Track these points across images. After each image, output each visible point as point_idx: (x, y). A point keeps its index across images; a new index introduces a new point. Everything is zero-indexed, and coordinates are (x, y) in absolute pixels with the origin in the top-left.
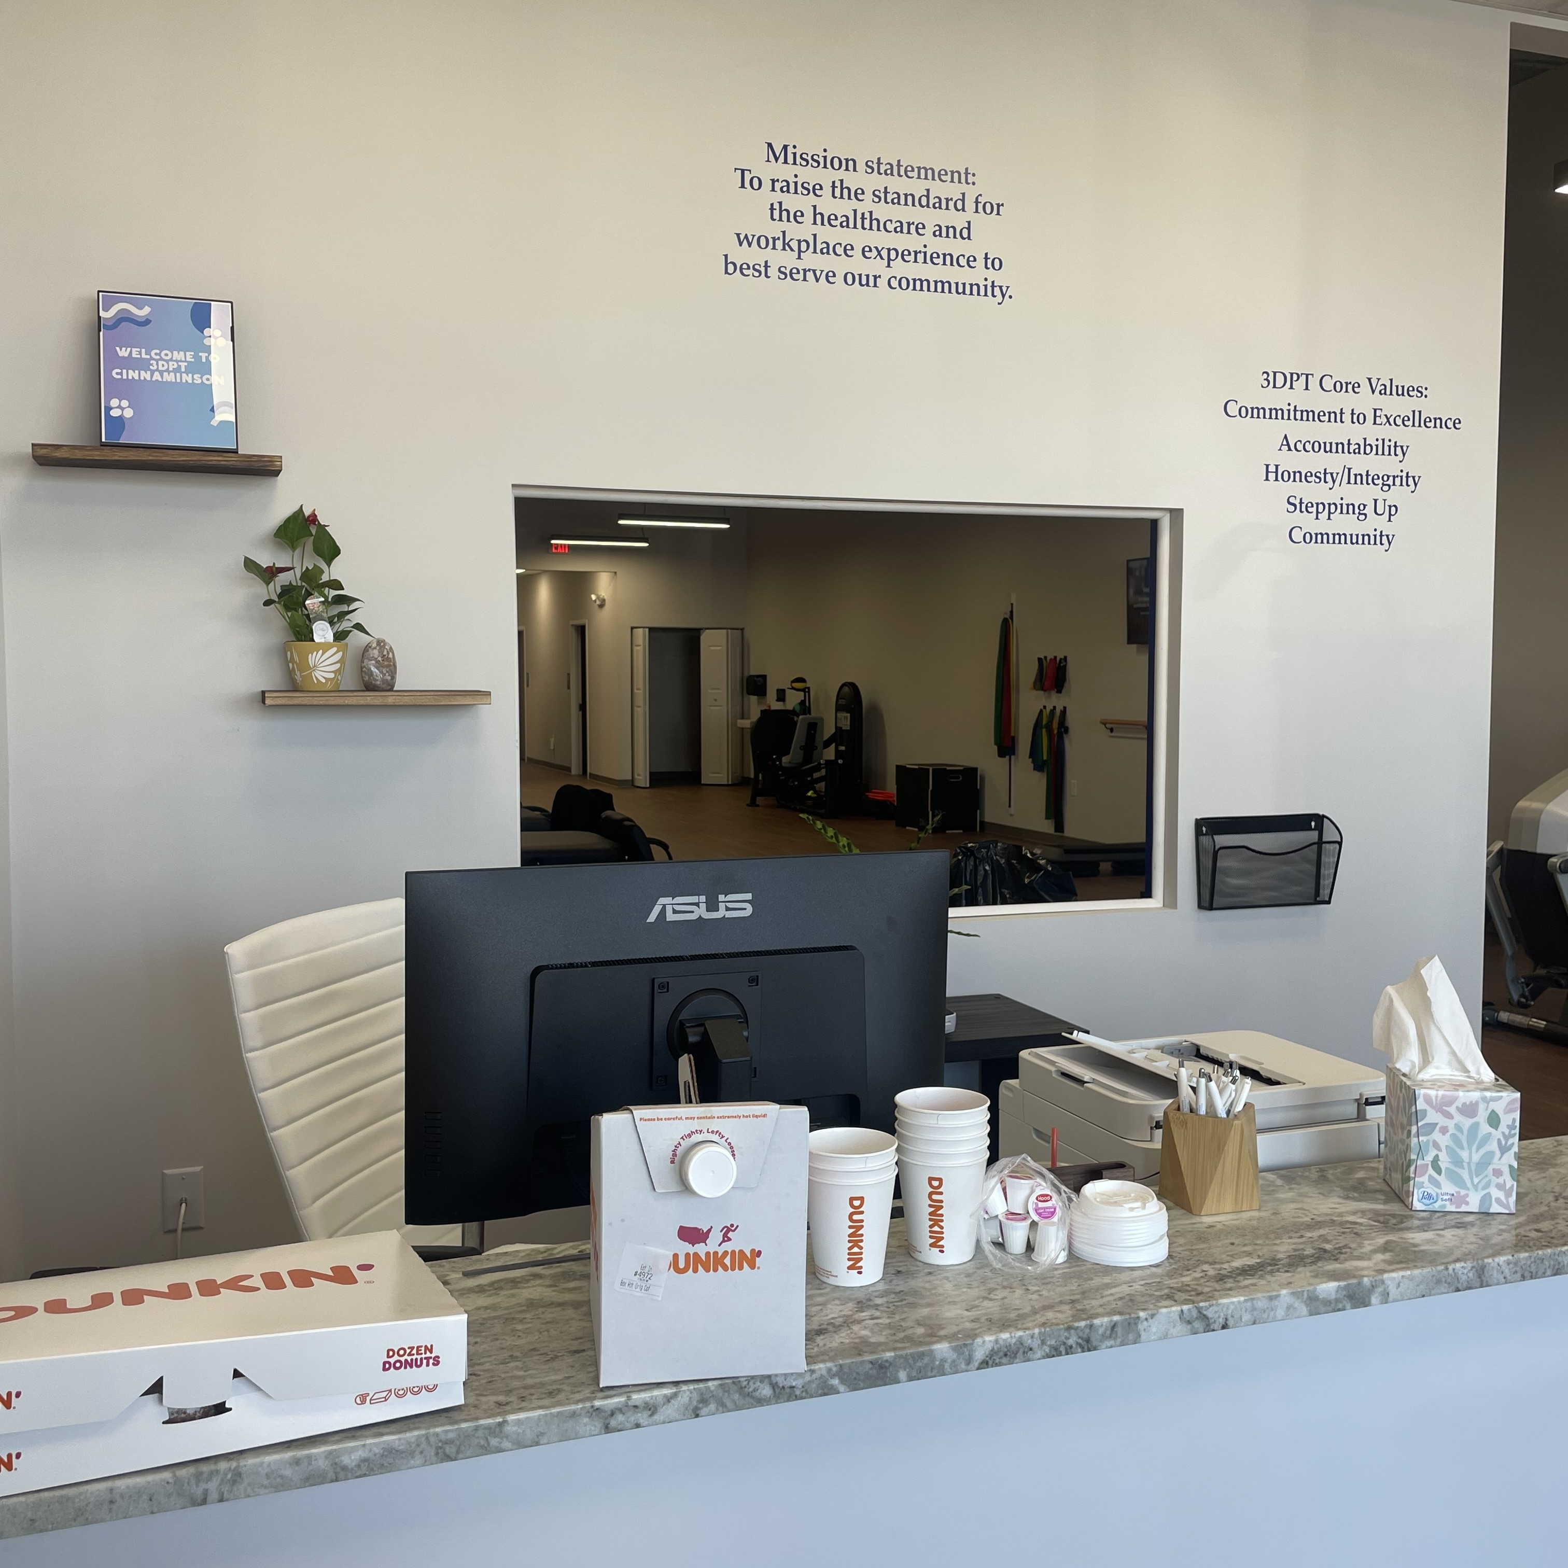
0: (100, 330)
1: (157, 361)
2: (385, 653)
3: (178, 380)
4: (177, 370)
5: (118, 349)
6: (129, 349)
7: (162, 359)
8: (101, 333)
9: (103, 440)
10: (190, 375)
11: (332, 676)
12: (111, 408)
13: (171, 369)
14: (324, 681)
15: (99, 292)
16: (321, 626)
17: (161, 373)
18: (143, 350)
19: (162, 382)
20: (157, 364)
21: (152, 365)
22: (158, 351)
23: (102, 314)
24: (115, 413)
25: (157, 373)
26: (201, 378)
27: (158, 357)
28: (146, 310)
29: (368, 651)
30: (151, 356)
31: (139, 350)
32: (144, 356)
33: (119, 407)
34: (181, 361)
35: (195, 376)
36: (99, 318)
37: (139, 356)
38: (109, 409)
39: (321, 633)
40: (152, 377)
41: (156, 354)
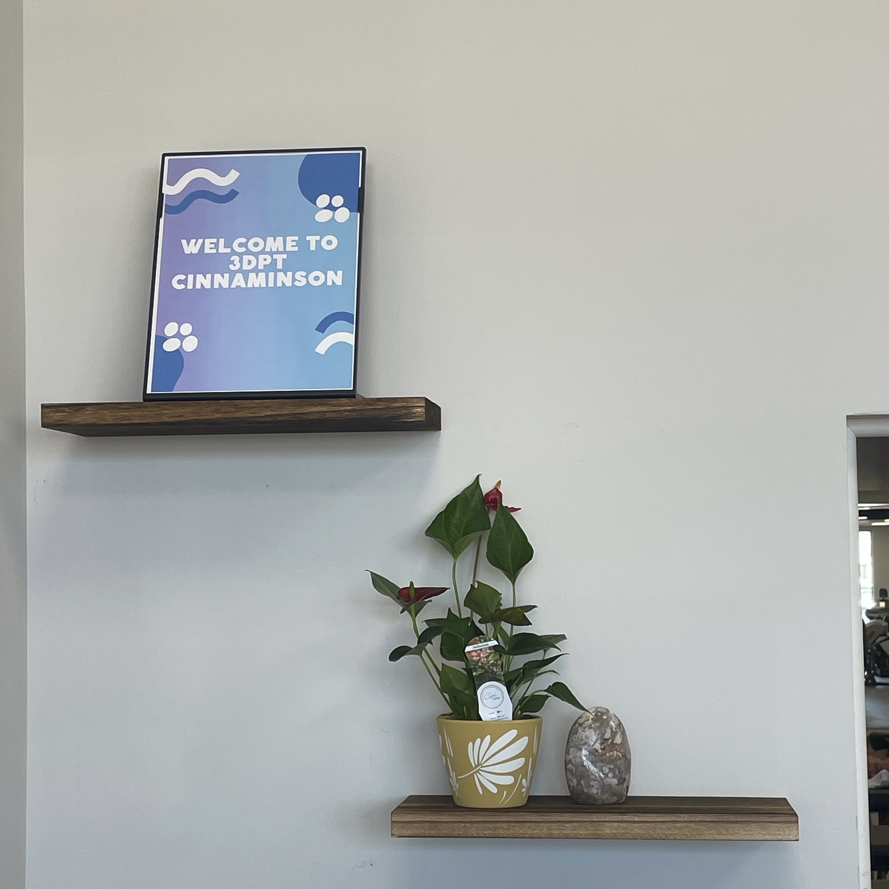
0: (159, 216)
1: (241, 255)
2: (608, 735)
3: (271, 284)
4: (271, 267)
5: (184, 242)
6: (200, 241)
7: (248, 252)
8: (162, 220)
9: (149, 391)
10: (290, 274)
11: (509, 780)
12: (165, 339)
13: (261, 267)
14: (494, 790)
15: (164, 155)
16: (493, 691)
17: (246, 274)
18: (222, 241)
19: (247, 289)
20: (241, 261)
21: (232, 263)
22: (243, 240)
23: (167, 190)
24: (170, 346)
25: (239, 276)
26: (306, 277)
27: (243, 250)
28: (233, 175)
29: (576, 733)
30: (232, 249)
31: (215, 240)
32: (222, 249)
33: (179, 336)
34: (278, 252)
35: (298, 275)
36: (161, 195)
37: (214, 251)
38: (161, 339)
39: (490, 702)
40: (230, 282)
41: (240, 245)
